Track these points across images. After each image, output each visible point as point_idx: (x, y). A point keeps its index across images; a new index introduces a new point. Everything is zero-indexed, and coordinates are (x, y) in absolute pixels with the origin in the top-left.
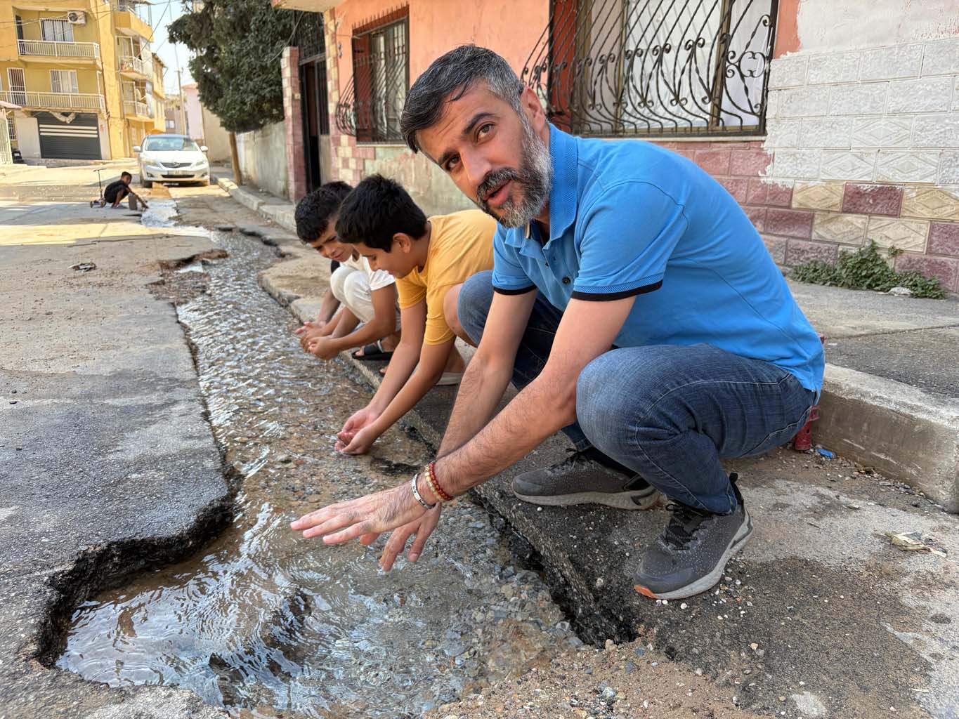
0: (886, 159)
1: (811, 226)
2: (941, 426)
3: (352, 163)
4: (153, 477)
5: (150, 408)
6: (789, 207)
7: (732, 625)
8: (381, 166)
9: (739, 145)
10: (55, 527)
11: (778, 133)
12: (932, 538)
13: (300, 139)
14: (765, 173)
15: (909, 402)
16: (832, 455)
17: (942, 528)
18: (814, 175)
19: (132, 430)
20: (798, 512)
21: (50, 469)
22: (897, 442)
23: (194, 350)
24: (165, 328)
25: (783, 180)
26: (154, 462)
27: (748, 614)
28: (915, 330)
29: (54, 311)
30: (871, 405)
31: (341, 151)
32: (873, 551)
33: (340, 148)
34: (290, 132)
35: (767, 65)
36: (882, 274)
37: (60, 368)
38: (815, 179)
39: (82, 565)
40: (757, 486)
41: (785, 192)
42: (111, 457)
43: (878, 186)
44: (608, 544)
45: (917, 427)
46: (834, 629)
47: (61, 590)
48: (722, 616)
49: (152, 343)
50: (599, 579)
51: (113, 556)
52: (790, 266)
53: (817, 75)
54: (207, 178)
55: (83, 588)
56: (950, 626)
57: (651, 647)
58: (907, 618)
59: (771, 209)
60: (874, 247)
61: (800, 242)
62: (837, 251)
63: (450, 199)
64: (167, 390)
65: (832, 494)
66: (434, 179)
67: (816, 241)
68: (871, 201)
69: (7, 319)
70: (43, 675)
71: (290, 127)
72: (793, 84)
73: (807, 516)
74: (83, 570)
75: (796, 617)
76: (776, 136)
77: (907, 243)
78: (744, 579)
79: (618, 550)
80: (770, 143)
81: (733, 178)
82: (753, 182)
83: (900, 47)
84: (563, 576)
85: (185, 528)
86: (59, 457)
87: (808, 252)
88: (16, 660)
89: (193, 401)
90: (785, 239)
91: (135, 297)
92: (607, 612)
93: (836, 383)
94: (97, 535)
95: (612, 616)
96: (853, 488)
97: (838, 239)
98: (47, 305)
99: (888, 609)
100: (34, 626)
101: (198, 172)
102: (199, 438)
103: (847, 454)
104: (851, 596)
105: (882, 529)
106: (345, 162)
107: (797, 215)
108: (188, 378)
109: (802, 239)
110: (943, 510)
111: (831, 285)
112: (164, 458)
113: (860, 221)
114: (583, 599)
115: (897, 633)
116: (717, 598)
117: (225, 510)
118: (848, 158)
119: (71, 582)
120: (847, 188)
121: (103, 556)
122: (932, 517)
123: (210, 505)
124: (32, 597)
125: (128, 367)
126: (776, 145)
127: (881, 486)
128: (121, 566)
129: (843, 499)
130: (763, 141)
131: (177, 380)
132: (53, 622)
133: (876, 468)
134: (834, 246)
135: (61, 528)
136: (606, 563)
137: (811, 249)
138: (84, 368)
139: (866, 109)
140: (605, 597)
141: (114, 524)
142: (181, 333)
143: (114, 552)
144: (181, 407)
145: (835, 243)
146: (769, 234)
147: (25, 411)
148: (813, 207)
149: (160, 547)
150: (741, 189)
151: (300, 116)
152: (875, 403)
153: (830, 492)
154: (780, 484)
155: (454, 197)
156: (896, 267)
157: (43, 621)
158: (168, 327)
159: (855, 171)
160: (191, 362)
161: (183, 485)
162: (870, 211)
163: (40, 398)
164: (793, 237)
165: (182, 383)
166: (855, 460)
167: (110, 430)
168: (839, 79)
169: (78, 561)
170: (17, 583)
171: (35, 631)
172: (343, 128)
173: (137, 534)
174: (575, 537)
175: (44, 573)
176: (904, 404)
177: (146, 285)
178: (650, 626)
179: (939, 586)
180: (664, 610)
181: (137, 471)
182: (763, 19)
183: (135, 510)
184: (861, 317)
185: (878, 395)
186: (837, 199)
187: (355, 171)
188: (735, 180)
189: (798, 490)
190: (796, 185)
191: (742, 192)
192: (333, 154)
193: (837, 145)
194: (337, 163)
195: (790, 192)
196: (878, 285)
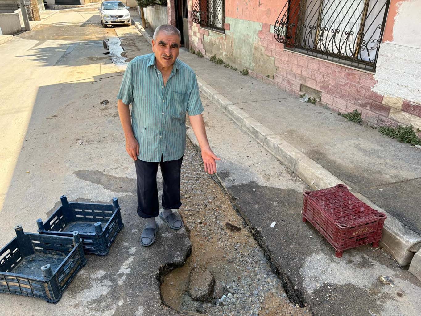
0: (420, 95)
1: (389, 112)
3: (198, 35)
6: (381, 103)
8: (211, 39)
9: (364, 73)
12: (392, 279)
13: (174, 18)
14: (373, 87)
17: (396, 275)
18: (392, 93)
20: (355, 265)
22: (390, 242)
25: (380, 92)
28: (415, 179)
31: (193, 28)
32: (373, 283)
33: (192, 27)
34: (170, 14)
35: (379, 44)
36: (413, 138)
38: (393, 95)
39: (161, 271)
41: (380, 97)
43: (416, 104)
44: (299, 274)
47: (159, 280)
50: (296, 286)
51: (166, 267)
52: (379, 126)
53: (398, 54)
54: (130, 22)
57: (308, 311)
58: (376, 309)
59: (374, 102)
60: (411, 127)
61: (384, 117)
62: (397, 125)
63: (241, 62)
66: (234, 52)
67: (389, 118)
68: (413, 109)
71: (170, 12)
72: (389, 55)
73: (358, 266)
76: (379, 74)
78: (335, 291)
79: (301, 276)
80: (377, 76)
81: (360, 85)
82: (368, 89)
84: (286, 281)
87: (386, 122)
88: (159, 305)
90: (378, 115)
92: (297, 296)
94: (161, 261)
95: (299, 298)
96: (374, 255)
97: (399, 120)
99: (371, 305)
100: (158, 294)
101: (126, 20)
104: (363, 300)
105: (378, 274)
106: (195, 33)
107: (384, 107)
109: (385, 116)
110: (399, 267)
111: (393, 138)
113: (408, 115)
114: (291, 290)
115: (371, 314)
116: (326, 298)
117: (190, 249)
118: (406, 90)
120: (404, 102)
122: (395, 270)
124: (154, 283)
126: (379, 77)
127: (383, 255)
128: (168, 269)
129: (370, 260)
130: (374, 75)
133: (384, 247)
134: (397, 123)
136: (298, 281)
137: (388, 121)
138: (129, 174)
139: (415, 73)
140: (297, 292)
145: (397, 121)
146: (372, 111)
148: (390, 105)
150: (363, 91)
151: (174, 7)
153: (367, 256)
154: (352, 251)
155: (243, 61)
156: (419, 137)
159: (408, 96)
162: (412, 113)
163: (121, 192)
164: (381, 115)
168: (407, 58)
170: (148, 278)
172: (195, 19)
173: (171, 260)
174: (290, 270)
175: (153, 274)
178: (308, 305)
179: (388, 298)
180: (312, 300)
182: (379, 26)
184: (397, 167)
186: (400, 105)
187: (199, 39)
188: (361, 87)
189: (357, 254)
190: (385, 95)
191: (363, 92)
192: (189, 28)
193: (402, 84)
194: (191, 33)
195: (383, 97)
196: (411, 142)
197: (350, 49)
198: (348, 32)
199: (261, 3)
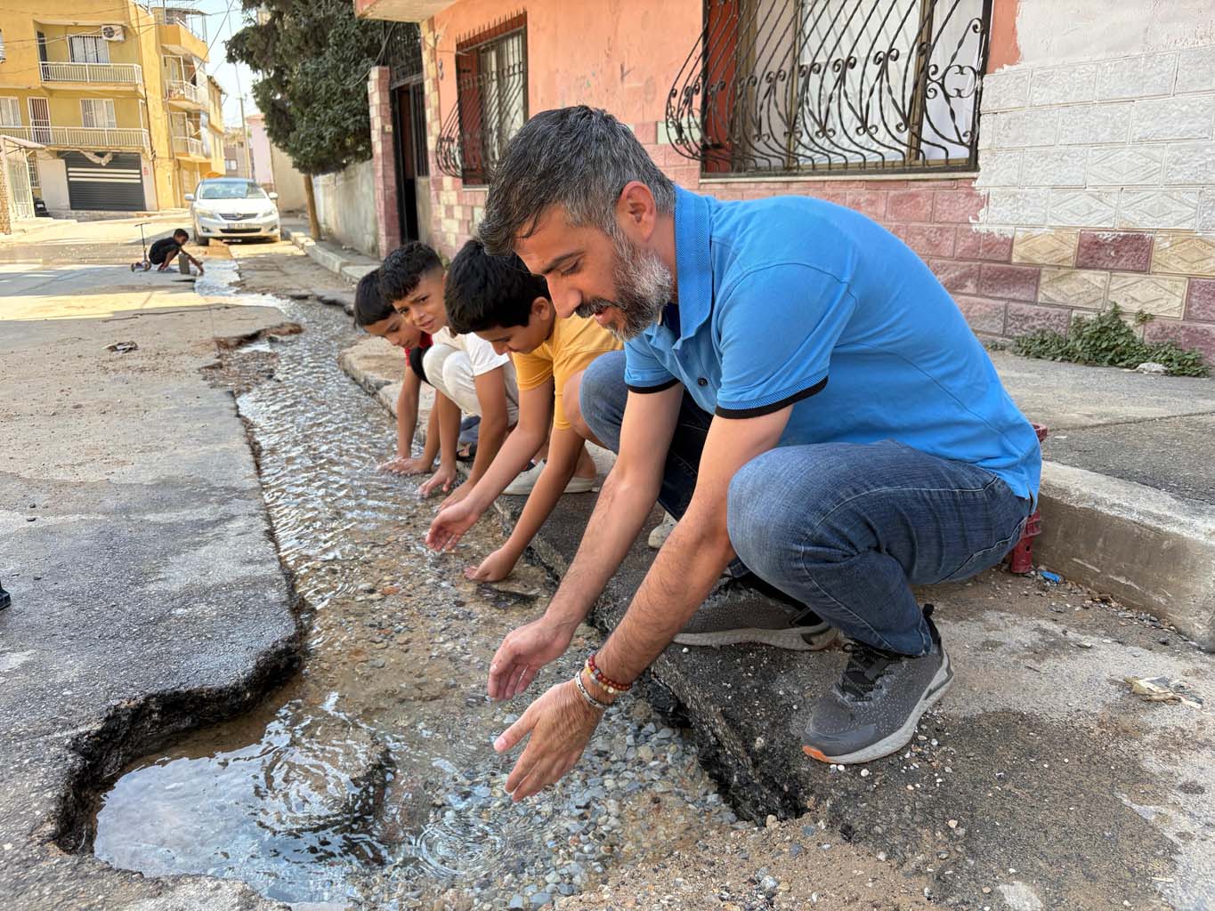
0: (1132, 199)
1: (1037, 286)
2: (1195, 542)
3: (458, 212)
4: (203, 613)
5: (202, 525)
6: (1008, 262)
7: (925, 797)
9: (944, 183)
10: (80, 676)
11: (994, 168)
12: (1184, 684)
13: (393, 182)
14: (977, 218)
15: (1155, 511)
16: (1059, 578)
17: (1197, 672)
18: (1039, 221)
19: (178, 553)
20: (1014, 652)
21: (75, 603)
22: (1141, 562)
23: (256, 451)
24: (221, 424)
25: (1002, 227)
26: (205, 593)
27: (947, 783)
28: (1169, 417)
29: (82, 403)
30: (1108, 515)
31: (444, 197)
32: (1108, 702)
33: (442, 193)
34: (380, 174)
35: (978, 82)
36: (1128, 345)
37: (91, 475)
38: (1041, 227)
39: (113, 724)
40: (962, 619)
41: (1003, 243)
42: (152, 587)
43: (1122, 234)
44: (772, 694)
45: (1166, 542)
46: (1055, 801)
47: (86, 755)
48: (913, 786)
49: (205, 442)
50: (759, 739)
51: (152, 712)
52: (1010, 337)
53: (1041, 95)
54: (277, 232)
55: (115, 753)
56: (1204, 797)
57: (822, 824)
58: (1148, 787)
59: (986, 265)
60: (1117, 313)
61: (1024, 306)
62: (1070, 317)
64: (223, 502)
65: (1058, 629)
67: (1043, 304)
68: (1113, 254)
69: (26, 415)
70: (61, 863)
71: (380, 167)
72: (1013, 105)
73: (1025, 657)
74: (113, 730)
75: (1007, 787)
76: (991, 171)
77: (1159, 306)
78: (941, 738)
79: (783, 702)
80: (983, 181)
81: (937, 225)
82: (962, 230)
83: (1148, 57)
84: (715, 735)
85: (242, 677)
86: (87, 588)
87: (1033, 319)
88: (28, 843)
89: (254, 515)
90: (1004, 303)
91: (185, 384)
92: (768, 780)
93: (1063, 486)
94: (132, 686)
95: (776, 785)
96: (1085, 621)
97: (1071, 302)
98: (76, 396)
99: (1124, 776)
100: (51, 801)
101: (266, 225)
102: (261, 563)
103: (1077, 577)
104: (1079, 760)
105: (1121, 673)
106: (449, 209)
107: (1018, 273)
108: (249, 487)
109: (1025, 302)
110: (1199, 649)
111: (1062, 360)
112: (217, 588)
113: (1099, 278)
114: (739, 764)
115: (1135, 807)
116: (906, 763)
117: (291, 653)
118: (1082, 199)
119: (98, 745)
120: (1081, 237)
121: (139, 713)
122: (1185, 657)
123: (273, 647)
124: (50, 764)
125: (175, 473)
126: (991, 183)
127: (1121, 619)
128: (162, 724)
129: (1072, 635)
130: (975, 179)
131: (235, 489)
132: (75, 794)
133: (1115, 595)
134: (1066, 311)
135: (87, 678)
136: (767, 718)
137: (1037, 314)
138: (120, 475)
139: (1104, 136)
140: (766, 762)
141: (153, 671)
142: (241, 429)
143: (153, 707)
144: (239, 524)
145: (1067, 307)
146: (982, 296)
147: (47, 531)
148: (1039, 261)
149: (210, 701)
150: (947, 239)
151: (392, 154)
152: (1113, 513)
153: (1055, 626)
154: (992, 617)
156: (1146, 338)
157: (63, 795)
158: (226, 422)
159: (1092, 216)
160: (253, 465)
161: (239, 622)
162: (1111, 265)
163: (64, 514)
164: (1014, 300)
165: (242, 494)
166: (1088, 585)
167: (150, 553)
168: (1070, 99)
169: (107, 719)
170: (32, 747)
171: (53, 808)
172: (445, 167)
173: (181, 684)
174: (729, 685)
175: (65, 733)
176: (1150, 514)
177: (199, 370)
178: (821, 798)
179: (1191, 746)
180: (840, 778)
181: (183, 605)
182: (973, 23)
183: (179, 654)
184: (1099, 401)
185: (1117, 502)
186: (1070, 251)
187: (461, 222)
188: (940, 229)
189: (1015, 623)
190: (1018, 233)
191: (947, 246)
192: (434, 200)
193: (1068, 182)
194: (440, 212)
195: (1010, 243)
196: (1122, 360)
197: (894, 102)
198: (881, 55)
199: (625, 71)
